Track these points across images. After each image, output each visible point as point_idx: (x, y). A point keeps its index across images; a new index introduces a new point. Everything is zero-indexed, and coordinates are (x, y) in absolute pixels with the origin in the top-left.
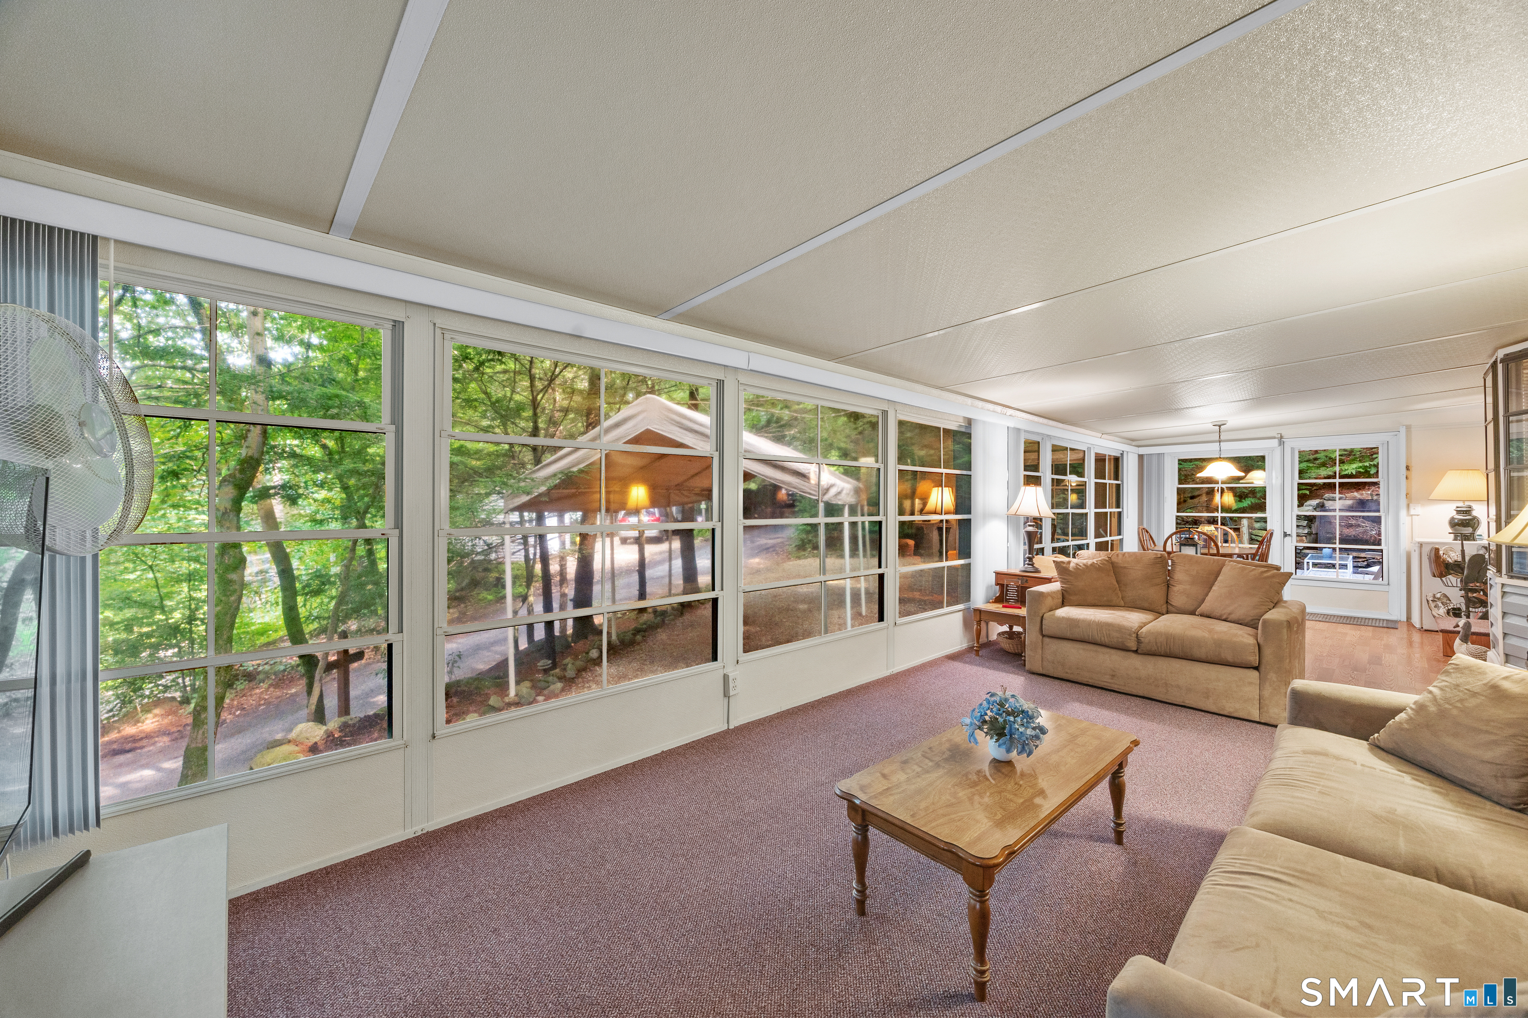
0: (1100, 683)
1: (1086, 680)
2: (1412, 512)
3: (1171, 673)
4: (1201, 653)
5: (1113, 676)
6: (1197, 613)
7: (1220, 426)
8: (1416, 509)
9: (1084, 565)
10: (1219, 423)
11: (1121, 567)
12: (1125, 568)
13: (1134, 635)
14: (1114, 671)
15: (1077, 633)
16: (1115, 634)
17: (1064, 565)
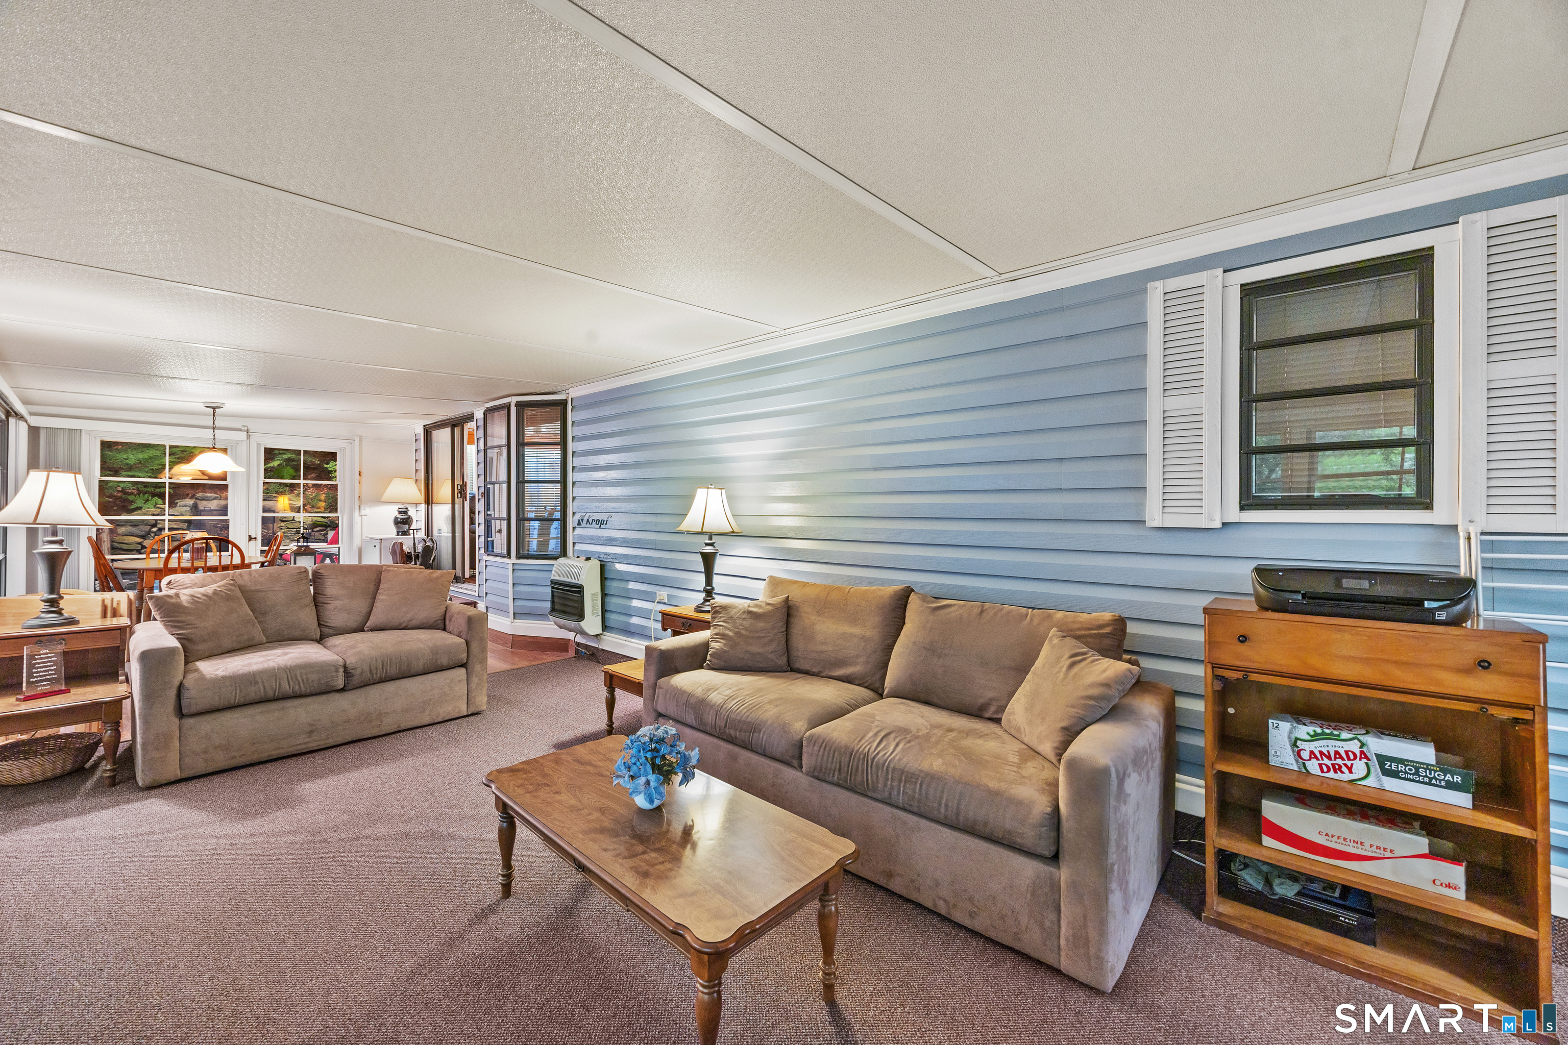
0: (291, 749)
1: (267, 754)
2: (363, 512)
3: (386, 699)
4: (419, 665)
5: (312, 732)
6: (365, 629)
7: (214, 409)
8: (366, 510)
9: (204, 595)
10: (215, 405)
11: (253, 591)
12: (258, 591)
13: (341, 670)
14: (313, 725)
15: (253, 692)
16: (314, 677)
17: (173, 601)
